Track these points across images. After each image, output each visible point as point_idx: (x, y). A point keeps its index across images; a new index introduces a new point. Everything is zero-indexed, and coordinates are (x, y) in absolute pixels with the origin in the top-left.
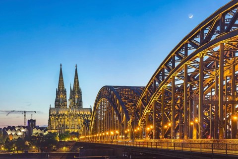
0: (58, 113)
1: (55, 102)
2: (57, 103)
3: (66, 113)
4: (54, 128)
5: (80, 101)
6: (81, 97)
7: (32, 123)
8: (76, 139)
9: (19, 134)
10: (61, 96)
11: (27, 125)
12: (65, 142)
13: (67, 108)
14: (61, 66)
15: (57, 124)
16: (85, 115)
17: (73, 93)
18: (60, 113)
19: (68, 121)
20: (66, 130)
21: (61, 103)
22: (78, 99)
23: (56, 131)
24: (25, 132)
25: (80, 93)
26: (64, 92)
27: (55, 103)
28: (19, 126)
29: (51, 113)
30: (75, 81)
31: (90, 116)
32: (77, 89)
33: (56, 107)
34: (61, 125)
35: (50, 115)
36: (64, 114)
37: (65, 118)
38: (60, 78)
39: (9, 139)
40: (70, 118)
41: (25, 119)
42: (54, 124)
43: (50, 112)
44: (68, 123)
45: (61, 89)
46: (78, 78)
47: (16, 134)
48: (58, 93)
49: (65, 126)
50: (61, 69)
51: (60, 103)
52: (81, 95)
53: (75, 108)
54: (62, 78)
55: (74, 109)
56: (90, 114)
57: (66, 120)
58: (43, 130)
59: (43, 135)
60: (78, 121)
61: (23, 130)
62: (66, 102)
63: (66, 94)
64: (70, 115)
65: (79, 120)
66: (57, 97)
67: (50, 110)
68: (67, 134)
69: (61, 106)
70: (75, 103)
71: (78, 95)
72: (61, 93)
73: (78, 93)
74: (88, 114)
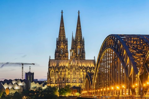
0: (58, 65)
1: (56, 52)
2: (57, 54)
3: (67, 65)
4: (54, 82)
5: (83, 52)
6: (84, 47)
7: (30, 76)
8: (77, 94)
9: (17, 88)
10: (62, 46)
11: (24, 78)
12: (65, 97)
13: (68, 60)
14: (62, 13)
15: (57, 77)
16: (87, 67)
17: (75, 42)
18: (60, 65)
19: (69, 74)
20: (67, 84)
21: (62, 54)
22: (80, 49)
23: (56, 85)
24: (22, 86)
25: (82, 42)
26: (65, 42)
27: (55, 54)
28: (16, 80)
29: (51, 66)
30: (77, 30)
31: (94, 68)
32: (79, 38)
33: (56, 59)
34: (61, 78)
35: (50, 67)
36: (64, 67)
37: (66, 71)
38: (61, 26)
39: (6, 93)
40: (71, 71)
41: (23, 71)
42: (54, 77)
43: (49, 65)
44: (70, 76)
45: (62, 38)
46: (80, 26)
47: (13, 88)
48: (58, 43)
49: (65, 80)
51: (60, 54)
52: (84, 45)
53: (77, 59)
54: (63, 26)
55: (76, 61)
56: (94, 66)
57: (67, 73)
58: (42, 84)
59: (42, 89)
60: (80, 74)
61: (20, 84)
62: (68, 52)
63: (67, 44)
64: (72, 67)
65: (82, 73)
66: (57, 47)
67: (49, 62)
68: (68, 89)
69: (61, 57)
70: (76, 54)
71: (81, 45)
72: (62, 43)
73: (80, 43)
74: (91, 66)
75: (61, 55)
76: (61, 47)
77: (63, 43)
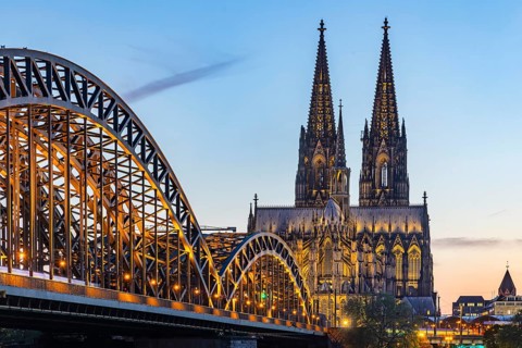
0: (283, 228)
1: (298, 182)
2: (301, 187)
6: (404, 158)
10: (319, 158)
14: (322, 30)
16: (394, 235)
17: (370, 140)
18: (291, 229)
21: (319, 189)
22: (389, 166)
25: (397, 141)
26: (334, 140)
31: (419, 236)
32: (385, 126)
33: (298, 206)
38: (316, 82)
40: (312, 249)
45: (321, 126)
46: (390, 79)
50: (322, 43)
51: (311, 188)
52: (403, 150)
54: (326, 81)
56: (419, 229)
57: (299, 257)
64: (316, 234)
65: (355, 257)
66: (301, 161)
69: (315, 198)
70: (374, 187)
71: (390, 151)
72: (319, 144)
73: (388, 145)
74: (410, 229)
75: (314, 191)
76: (315, 160)
77: (323, 145)
